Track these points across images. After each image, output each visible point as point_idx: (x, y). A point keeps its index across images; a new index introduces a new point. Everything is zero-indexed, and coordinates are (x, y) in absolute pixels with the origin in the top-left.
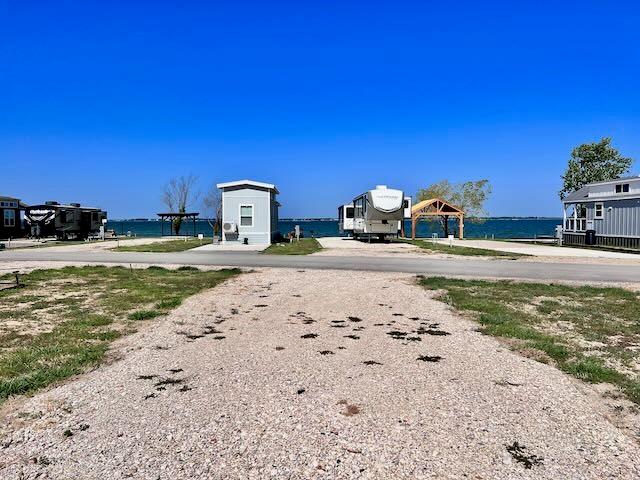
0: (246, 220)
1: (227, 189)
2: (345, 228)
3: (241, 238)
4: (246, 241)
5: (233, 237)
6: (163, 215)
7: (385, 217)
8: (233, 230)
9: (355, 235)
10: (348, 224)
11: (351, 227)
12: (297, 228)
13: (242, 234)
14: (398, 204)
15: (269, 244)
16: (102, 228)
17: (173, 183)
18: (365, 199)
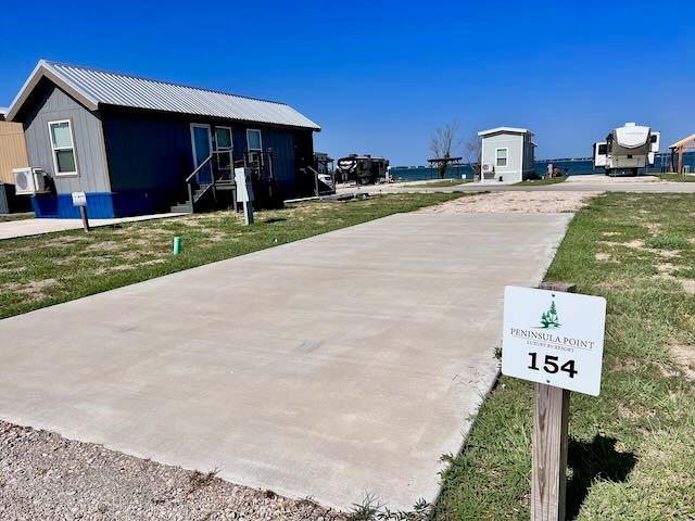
0: (502, 161)
1: (486, 136)
2: (597, 164)
3: (497, 176)
4: (501, 179)
5: (490, 176)
6: (432, 161)
7: (630, 152)
8: (490, 170)
9: (608, 171)
10: (601, 160)
11: (603, 164)
12: (550, 166)
13: (498, 173)
14: (642, 140)
15: (521, 180)
16: (387, 174)
17: (439, 131)
18: (611, 137)
